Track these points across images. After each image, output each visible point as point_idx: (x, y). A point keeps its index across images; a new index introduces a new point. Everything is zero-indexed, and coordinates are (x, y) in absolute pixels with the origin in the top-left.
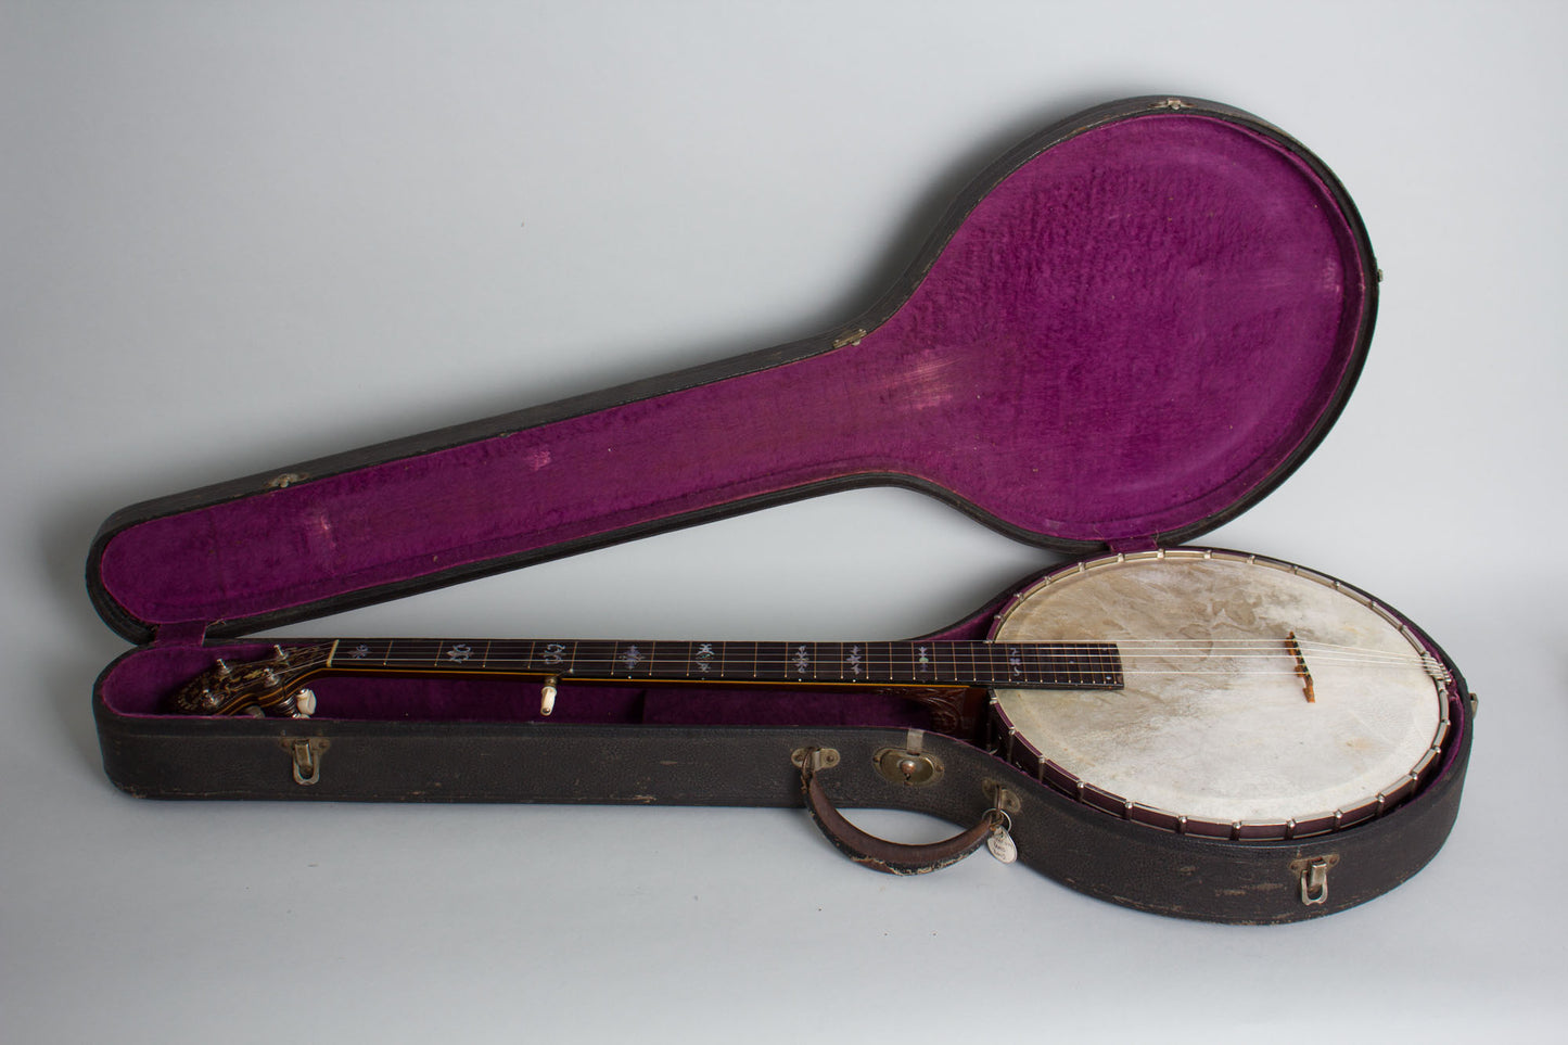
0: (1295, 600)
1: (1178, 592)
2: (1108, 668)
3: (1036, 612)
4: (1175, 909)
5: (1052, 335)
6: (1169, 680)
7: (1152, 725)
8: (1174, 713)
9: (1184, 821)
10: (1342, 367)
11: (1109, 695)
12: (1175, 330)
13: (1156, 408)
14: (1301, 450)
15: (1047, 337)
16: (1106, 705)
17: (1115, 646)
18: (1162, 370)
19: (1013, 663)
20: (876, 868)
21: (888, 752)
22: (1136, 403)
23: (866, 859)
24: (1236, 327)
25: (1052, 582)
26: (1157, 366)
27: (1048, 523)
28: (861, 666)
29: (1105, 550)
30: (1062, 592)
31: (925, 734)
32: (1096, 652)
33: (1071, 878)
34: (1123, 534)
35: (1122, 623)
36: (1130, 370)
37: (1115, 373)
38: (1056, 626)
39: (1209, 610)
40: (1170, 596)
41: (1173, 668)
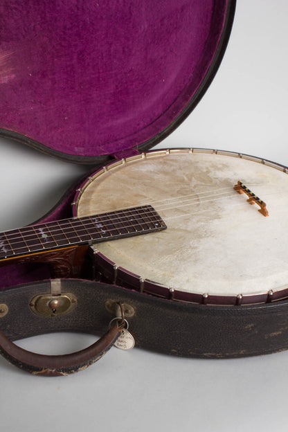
0: (226, 166)
1: (166, 173)
2: (154, 219)
3: (94, 197)
4: (242, 352)
5: (67, 31)
6: (187, 220)
7: (192, 246)
8: (200, 237)
9: (241, 297)
10: (218, 37)
11: (159, 234)
12: (131, 24)
13: (125, 73)
14: (201, 88)
15: (65, 33)
16: (161, 241)
17: (150, 206)
18: (126, 50)
19: (98, 227)
20: (51, 375)
21: (40, 297)
22: (114, 72)
23: (43, 371)
24: (162, 20)
25: (93, 180)
26: (123, 48)
27: (76, 149)
28: (6, 247)
29: (111, 159)
30: (103, 184)
31: (61, 281)
32: (143, 211)
33: (174, 348)
34: (117, 149)
35: (144, 194)
36: (110, 51)
37: (102, 54)
38: (110, 203)
39: (186, 178)
40: (161, 176)
41: (185, 213)
